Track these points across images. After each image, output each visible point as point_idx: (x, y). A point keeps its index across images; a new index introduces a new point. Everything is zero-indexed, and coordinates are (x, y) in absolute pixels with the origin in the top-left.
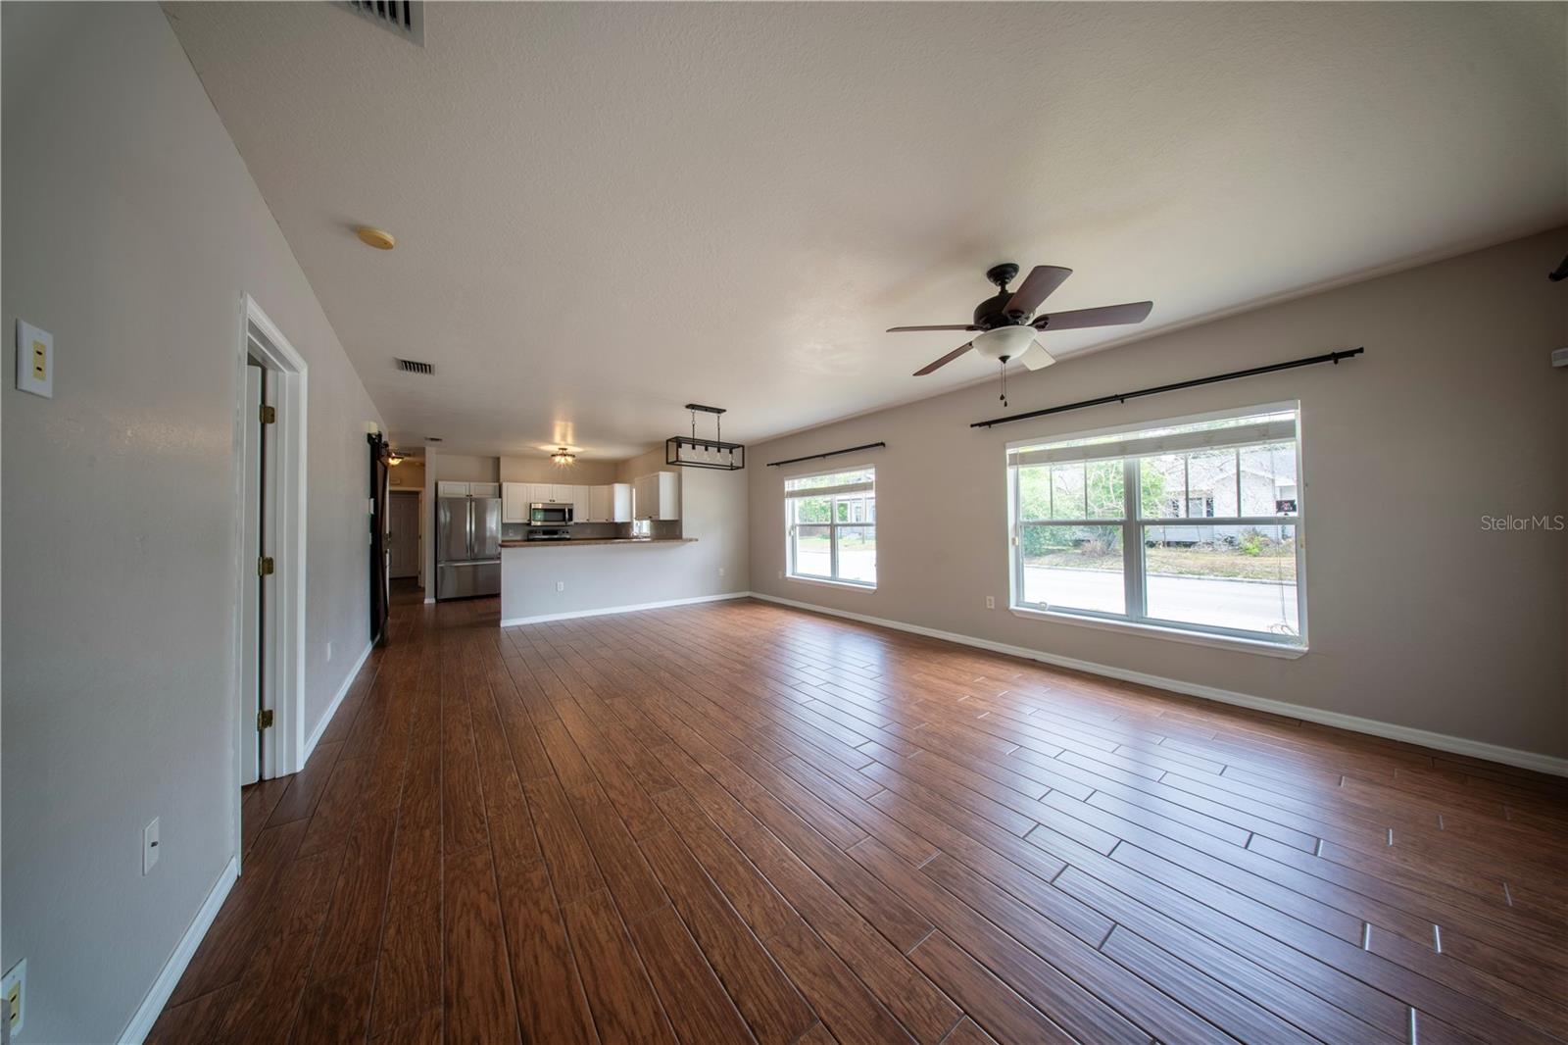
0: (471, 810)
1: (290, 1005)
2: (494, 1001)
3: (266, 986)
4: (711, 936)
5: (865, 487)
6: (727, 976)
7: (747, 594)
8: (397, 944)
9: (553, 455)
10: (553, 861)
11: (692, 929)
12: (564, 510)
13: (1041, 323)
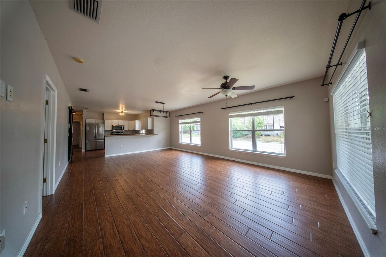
0: (103, 199)
1: (62, 243)
2: (114, 237)
3: (55, 240)
4: (163, 219)
5: (198, 122)
6: (167, 226)
7: (170, 148)
8: (88, 228)
9: (119, 113)
10: (125, 208)
11: (159, 219)
12: (122, 127)
13: (234, 88)
